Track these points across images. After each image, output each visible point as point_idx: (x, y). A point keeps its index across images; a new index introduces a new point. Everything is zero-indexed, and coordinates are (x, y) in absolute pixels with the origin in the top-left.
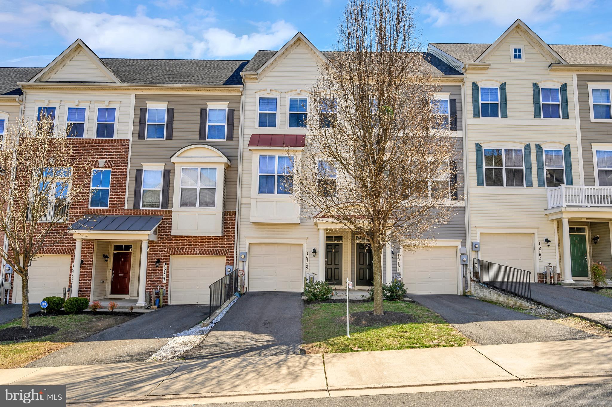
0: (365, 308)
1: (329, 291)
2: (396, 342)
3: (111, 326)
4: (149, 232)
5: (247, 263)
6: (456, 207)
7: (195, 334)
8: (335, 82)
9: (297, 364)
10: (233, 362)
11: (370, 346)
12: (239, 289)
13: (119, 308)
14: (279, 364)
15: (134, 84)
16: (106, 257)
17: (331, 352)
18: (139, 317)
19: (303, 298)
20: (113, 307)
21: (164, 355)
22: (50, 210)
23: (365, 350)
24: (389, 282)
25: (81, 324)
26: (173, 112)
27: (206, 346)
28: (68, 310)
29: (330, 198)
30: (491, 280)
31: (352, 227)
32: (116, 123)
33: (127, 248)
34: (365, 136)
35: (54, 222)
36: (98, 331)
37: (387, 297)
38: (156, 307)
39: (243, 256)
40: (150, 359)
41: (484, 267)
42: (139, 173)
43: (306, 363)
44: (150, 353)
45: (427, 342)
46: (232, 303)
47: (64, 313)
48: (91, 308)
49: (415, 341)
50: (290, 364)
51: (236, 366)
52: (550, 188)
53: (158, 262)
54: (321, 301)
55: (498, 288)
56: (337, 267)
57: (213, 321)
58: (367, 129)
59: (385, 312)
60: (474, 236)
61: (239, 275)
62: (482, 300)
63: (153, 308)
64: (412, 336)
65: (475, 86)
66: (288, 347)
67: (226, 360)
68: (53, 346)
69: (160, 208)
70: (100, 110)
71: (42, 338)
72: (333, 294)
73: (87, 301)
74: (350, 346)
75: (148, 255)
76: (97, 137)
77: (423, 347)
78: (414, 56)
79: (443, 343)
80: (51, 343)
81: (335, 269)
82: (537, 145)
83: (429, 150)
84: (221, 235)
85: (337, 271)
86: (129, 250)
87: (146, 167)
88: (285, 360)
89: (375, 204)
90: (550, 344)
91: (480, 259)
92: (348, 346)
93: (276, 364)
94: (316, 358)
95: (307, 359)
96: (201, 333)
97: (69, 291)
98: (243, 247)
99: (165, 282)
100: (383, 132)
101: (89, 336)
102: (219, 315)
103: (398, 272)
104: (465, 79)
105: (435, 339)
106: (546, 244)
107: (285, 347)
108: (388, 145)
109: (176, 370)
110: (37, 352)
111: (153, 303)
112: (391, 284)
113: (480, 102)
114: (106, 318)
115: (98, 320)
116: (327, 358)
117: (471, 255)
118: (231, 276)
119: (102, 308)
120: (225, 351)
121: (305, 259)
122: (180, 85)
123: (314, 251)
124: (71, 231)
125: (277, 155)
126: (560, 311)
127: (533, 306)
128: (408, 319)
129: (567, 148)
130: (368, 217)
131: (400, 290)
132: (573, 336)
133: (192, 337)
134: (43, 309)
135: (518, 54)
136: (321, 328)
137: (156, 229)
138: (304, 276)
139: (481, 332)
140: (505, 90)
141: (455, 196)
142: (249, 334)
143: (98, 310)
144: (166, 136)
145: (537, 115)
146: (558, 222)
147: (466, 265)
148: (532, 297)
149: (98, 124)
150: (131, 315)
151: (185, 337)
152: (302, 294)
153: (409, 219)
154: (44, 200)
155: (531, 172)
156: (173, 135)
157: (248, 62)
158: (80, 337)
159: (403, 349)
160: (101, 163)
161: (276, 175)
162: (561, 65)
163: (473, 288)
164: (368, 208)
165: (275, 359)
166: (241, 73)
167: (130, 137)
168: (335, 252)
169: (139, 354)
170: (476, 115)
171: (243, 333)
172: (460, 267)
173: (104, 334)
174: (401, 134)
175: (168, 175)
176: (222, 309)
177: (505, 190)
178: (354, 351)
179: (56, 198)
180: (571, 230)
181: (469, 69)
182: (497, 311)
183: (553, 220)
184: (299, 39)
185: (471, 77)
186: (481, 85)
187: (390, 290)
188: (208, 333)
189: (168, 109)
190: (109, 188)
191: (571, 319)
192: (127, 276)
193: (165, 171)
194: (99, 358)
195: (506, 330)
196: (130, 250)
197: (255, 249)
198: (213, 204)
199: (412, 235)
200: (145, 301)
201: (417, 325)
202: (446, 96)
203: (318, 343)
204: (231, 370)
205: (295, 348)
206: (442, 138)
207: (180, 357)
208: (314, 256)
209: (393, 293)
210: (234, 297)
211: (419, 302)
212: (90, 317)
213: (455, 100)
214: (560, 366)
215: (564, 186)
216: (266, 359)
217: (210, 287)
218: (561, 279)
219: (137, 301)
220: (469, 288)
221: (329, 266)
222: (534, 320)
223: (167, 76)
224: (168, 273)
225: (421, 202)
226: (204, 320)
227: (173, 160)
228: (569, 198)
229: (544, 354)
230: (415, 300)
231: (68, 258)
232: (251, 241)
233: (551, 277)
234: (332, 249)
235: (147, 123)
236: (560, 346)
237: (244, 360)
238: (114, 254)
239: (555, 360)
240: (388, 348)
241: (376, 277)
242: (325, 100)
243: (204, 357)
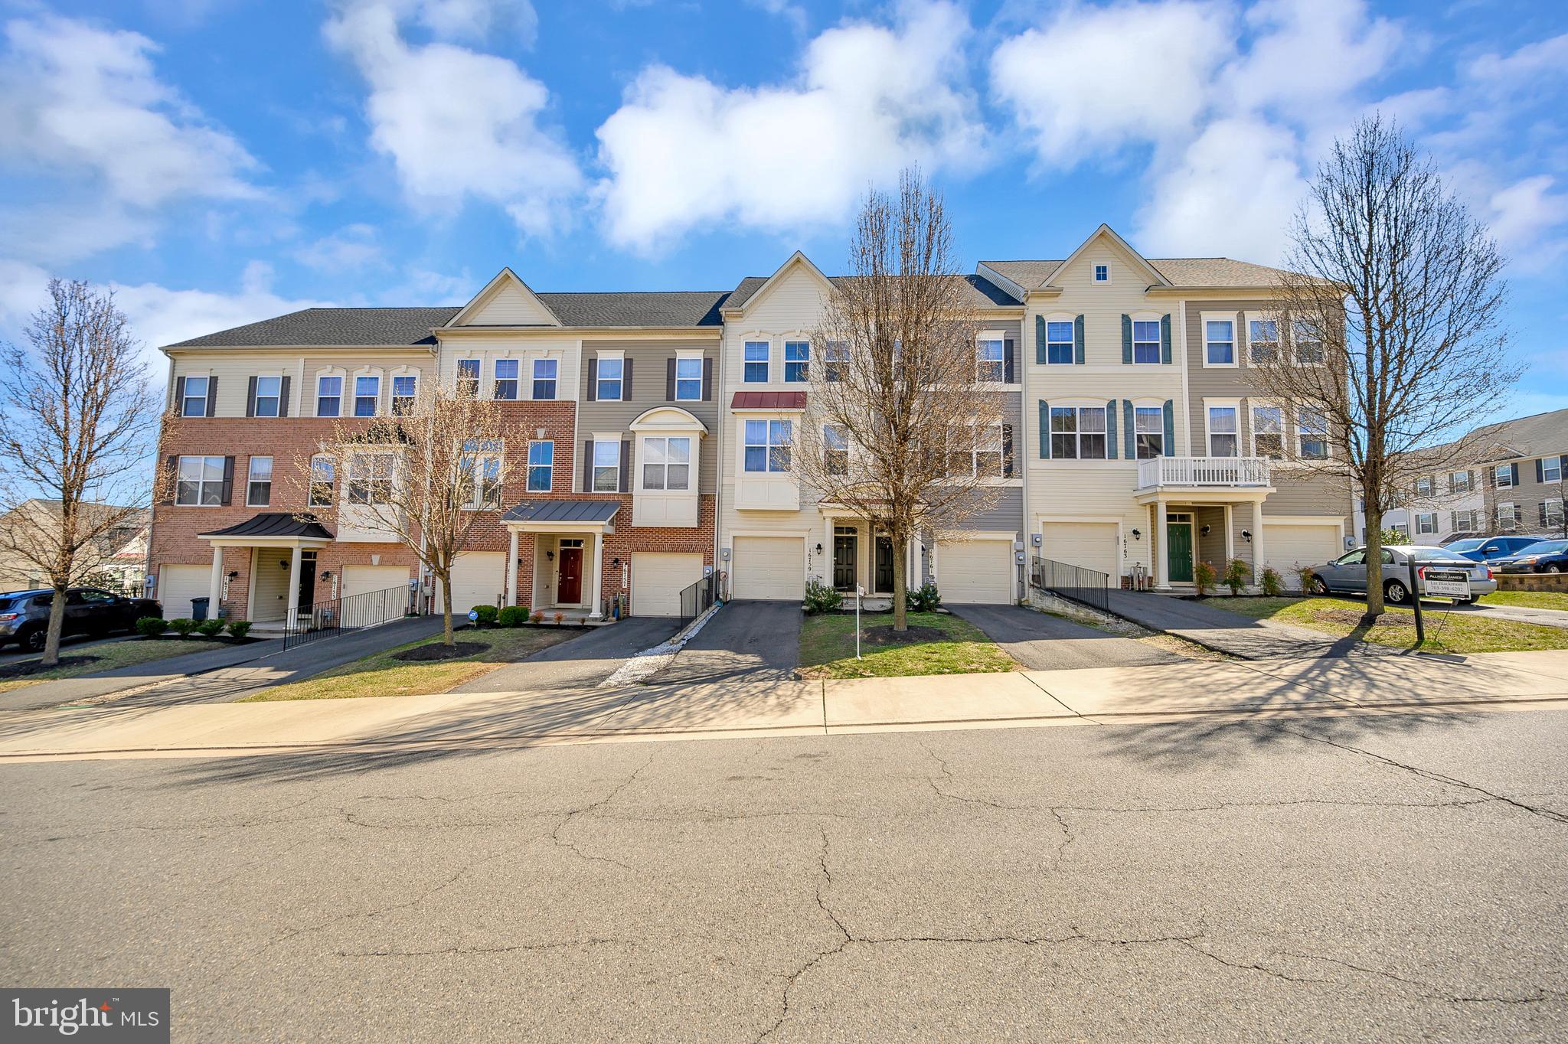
0: (885, 621)
1: (837, 599)
2: (921, 666)
3: (556, 643)
4: (603, 523)
5: (731, 561)
6: (1007, 488)
7: (662, 654)
8: (842, 319)
9: (790, 693)
10: (707, 689)
11: (887, 671)
12: (721, 597)
13: (568, 620)
14: (765, 692)
15: (580, 327)
16: (550, 555)
17: (835, 677)
18: (594, 632)
19: (804, 608)
20: (559, 619)
21: (620, 679)
22: (478, 495)
23: (878, 676)
24: (918, 588)
25: (519, 640)
26: (631, 364)
27: (674, 668)
28: (504, 623)
29: (836, 477)
30: (1055, 586)
31: (865, 514)
32: (557, 379)
33: (578, 543)
34: (883, 392)
35: (481, 510)
36: (540, 648)
37: (914, 606)
38: (614, 618)
39: (725, 554)
40: (603, 685)
41: (1047, 568)
42: (589, 445)
43: (801, 691)
44: (603, 677)
45: (962, 665)
46: (712, 615)
47: (498, 626)
48: (532, 620)
49: (946, 664)
50: (780, 693)
51: (710, 695)
52: (1141, 460)
53: (616, 561)
54: (826, 612)
55: (1064, 596)
56: (850, 567)
57: (685, 638)
58: (887, 383)
59: (909, 627)
60: (1034, 526)
61: (721, 578)
62: (1043, 612)
63: (611, 621)
64: (943, 658)
65: (1040, 320)
66: (778, 671)
67: (698, 687)
68: (483, 668)
69: (618, 492)
70: (537, 362)
71: (469, 657)
72: (842, 603)
73: (527, 611)
74: (861, 670)
75: (603, 552)
76: (534, 398)
77: (955, 671)
78: (952, 280)
79: (983, 668)
80: (480, 663)
81: (847, 570)
82: (1125, 402)
83: (971, 411)
84: (696, 526)
85: (850, 573)
86: (579, 545)
87: (598, 438)
88: (774, 688)
89: (896, 484)
90: (1128, 670)
91: (1041, 556)
92: (857, 670)
93: (763, 692)
94: (814, 685)
95: (803, 686)
96: (669, 652)
97: (504, 598)
98: (726, 542)
99: (626, 587)
100: (908, 386)
101: (529, 655)
102: (692, 631)
103: (930, 574)
104: (1026, 310)
105: (972, 662)
106: (1134, 537)
107: (775, 671)
108: (916, 405)
109: (634, 698)
110: (463, 674)
111: (611, 614)
112: (920, 590)
113: (1047, 343)
114: (551, 633)
115: (541, 634)
116: (828, 685)
117: (1031, 552)
118: (710, 579)
119: (546, 619)
120: (698, 675)
121: (807, 557)
122: (639, 327)
123: (819, 547)
124: (502, 522)
125: (769, 419)
126: (1147, 627)
127: (1111, 620)
128: (939, 636)
129: (1168, 405)
130: (888, 502)
131: (932, 598)
132: (1161, 659)
133: (658, 657)
134: (473, 621)
135: (1102, 273)
136: (823, 647)
137: (613, 518)
138: (806, 580)
139: (1036, 653)
140: (1083, 325)
141: (1009, 471)
142: (731, 654)
143: (541, 623)
144: (624, 397)
145: (1127, 360)
146: (1152, 507)
147: (1023, 566)
148: (1110, 608)
149: (535, 381)
150: (583, 629)
151: (648, 658)
152: (802, 603)
153: (942, 504)
154: (468, 480)
155: (1116, 439)
156: (633, 395)
157: (728, 295)
158: (517, 656)
159: (929, 674)
160: (541, 433)
161: (768, 446)
162: (1163, 287)
163: (1032, 597)
164: (887, 489)
165: (762, 685)
166: (720, 309)
167: (576, 399)
168: (847, 548)
169: (591, 678)
170: (1040, 360)
171: (722, 653)
172: (1015, 569)
173: (548, 652)
174: (932, 389)
175: (626, 448)
176: (698, 622)
177: (1079, 464)
178: (865, 677)
179: (484, 480)
180: (1170, 518)
181: (1033, 296)
182: (1061, 625)
183: (1145, 505)
184: (798, 261)
185: (1034, 308)
186: (1048, 319)
187: (918, 597)
188: (678, 652)
189: (625, 360)
190: (552, 466)
191: (1162, 638)
192: (577, 579)
193: (622, 442)
194: (539, 682)
195: (1070, 651)
196: (582, 546)
197: (740, 543)
198: (686, 486)
199: (947, 525)
200: (601, 611)
201: (950, 644)
202: (999, 336)
203: (819, 666)
204: (704, 699)
205: (788, 672)
206: (988, 394)
207: (641, 683)
208: (819, 554)
209: (922, 602)
210: (714, 606)
211: (956, 613)
212: (530, 631)
213: (1012, 341)
214: (1139, 699)
215: (1161, 458)
216: (750, 687)
217: (681, 594)
218: (1154, 584)
219: (590, 611)
220: (1026, 595)
221: (839, 567)
222: (1109, 639)
223: (623, 315)
224: (629, 575)
225: (959, 481)
226: (674, 636)
227: (632, 427)
228: (1168, 474)
229: (1119, 683)
230: (953, 611)
231: (502, 556)
232: (736, 533)
233: (1139, 581)
234: (843, 544)
235: (598, 379)
236: (1142, 673)
237: (722, 687)
238: (561, 551)
239: (1133, 692)
240: (909, 673)
241: (898, 582)
242: (832, 343)
243: (671, 683)
